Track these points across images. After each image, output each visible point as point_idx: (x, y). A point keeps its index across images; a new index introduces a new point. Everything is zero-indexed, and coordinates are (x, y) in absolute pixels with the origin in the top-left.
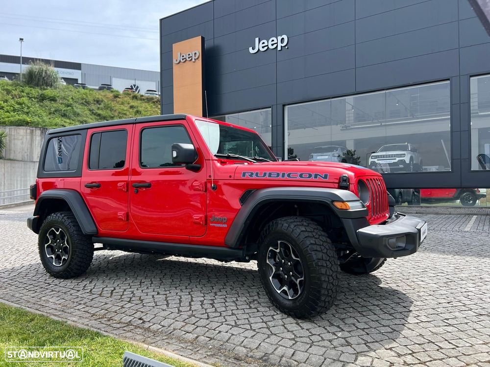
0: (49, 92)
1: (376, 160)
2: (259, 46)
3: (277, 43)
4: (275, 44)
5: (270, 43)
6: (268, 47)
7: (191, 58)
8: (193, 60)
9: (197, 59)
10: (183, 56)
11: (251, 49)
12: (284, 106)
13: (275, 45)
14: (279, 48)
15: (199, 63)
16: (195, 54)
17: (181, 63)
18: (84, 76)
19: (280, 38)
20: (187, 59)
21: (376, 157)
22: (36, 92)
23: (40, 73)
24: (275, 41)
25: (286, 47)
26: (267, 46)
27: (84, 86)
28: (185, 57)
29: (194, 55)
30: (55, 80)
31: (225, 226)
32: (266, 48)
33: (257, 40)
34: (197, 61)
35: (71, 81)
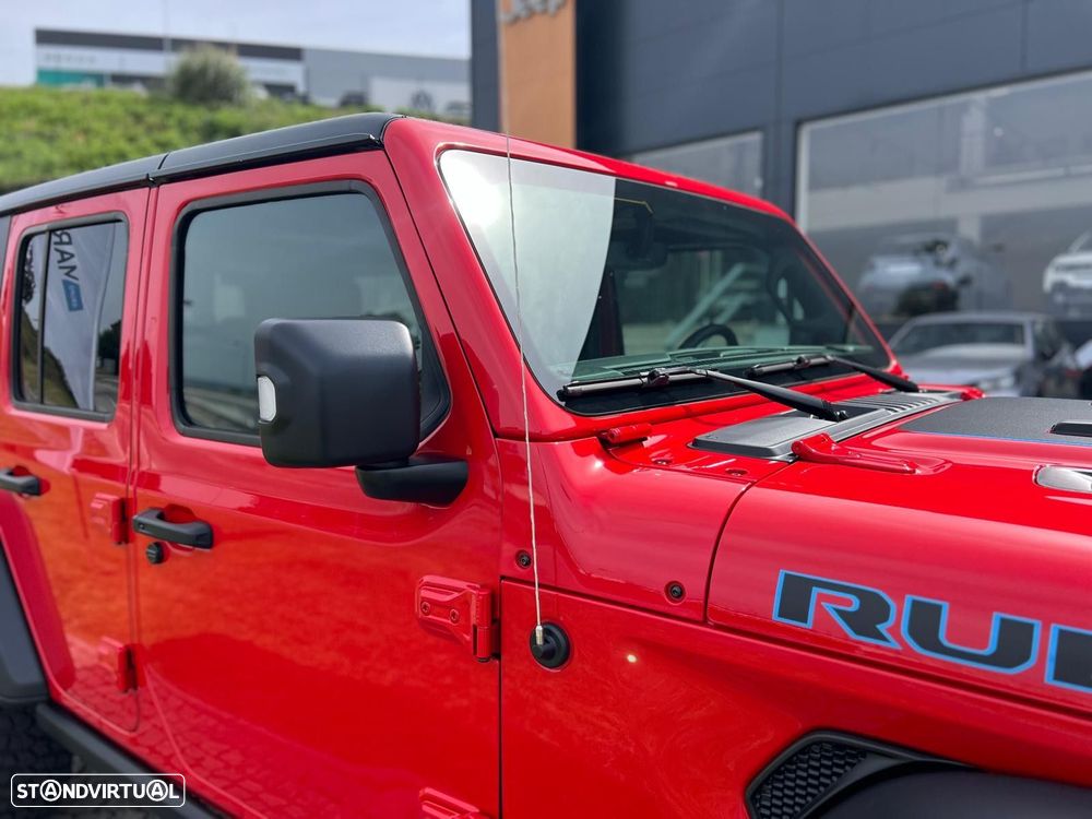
0: (226, 115)
9: (562, 6)
12: (798, 124)
17: (519, 22)
18: (307, 75)
22: (197, 116)
23: (203, 71)
27: (305, 100)
30: (239, 86)
34: (561, 12)
35: (279, 90)
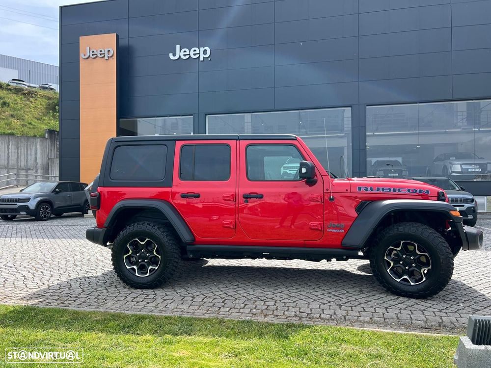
1: (287, 171)
2: (180, 53)
3: (199, 54)
4: (198, 54)
5: (192, 53)
6: (190, 56)
7: (103, 55)
8: (106, 58)
9: (111, 57)
10: (93, 52)
11: (171, 55)
12: (206, 115)
13: (198, 56)
14: (202, 59)
15: (113, 62)
16: (109, 51)
17: (90, 59)
19: (202, 49)
20: (99, 55)
21: (288, 168)
24: (198, 52)
25: (209, 59)
26: (189, 54)
28: (95, 53)
29: (106, 53)
31: (342, 231)
32: (188, 57)
33: (178, 47)
34: (111, 59)
